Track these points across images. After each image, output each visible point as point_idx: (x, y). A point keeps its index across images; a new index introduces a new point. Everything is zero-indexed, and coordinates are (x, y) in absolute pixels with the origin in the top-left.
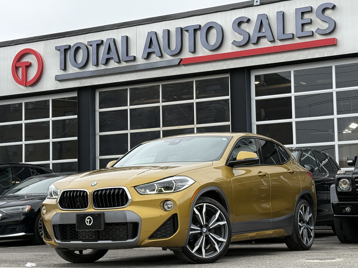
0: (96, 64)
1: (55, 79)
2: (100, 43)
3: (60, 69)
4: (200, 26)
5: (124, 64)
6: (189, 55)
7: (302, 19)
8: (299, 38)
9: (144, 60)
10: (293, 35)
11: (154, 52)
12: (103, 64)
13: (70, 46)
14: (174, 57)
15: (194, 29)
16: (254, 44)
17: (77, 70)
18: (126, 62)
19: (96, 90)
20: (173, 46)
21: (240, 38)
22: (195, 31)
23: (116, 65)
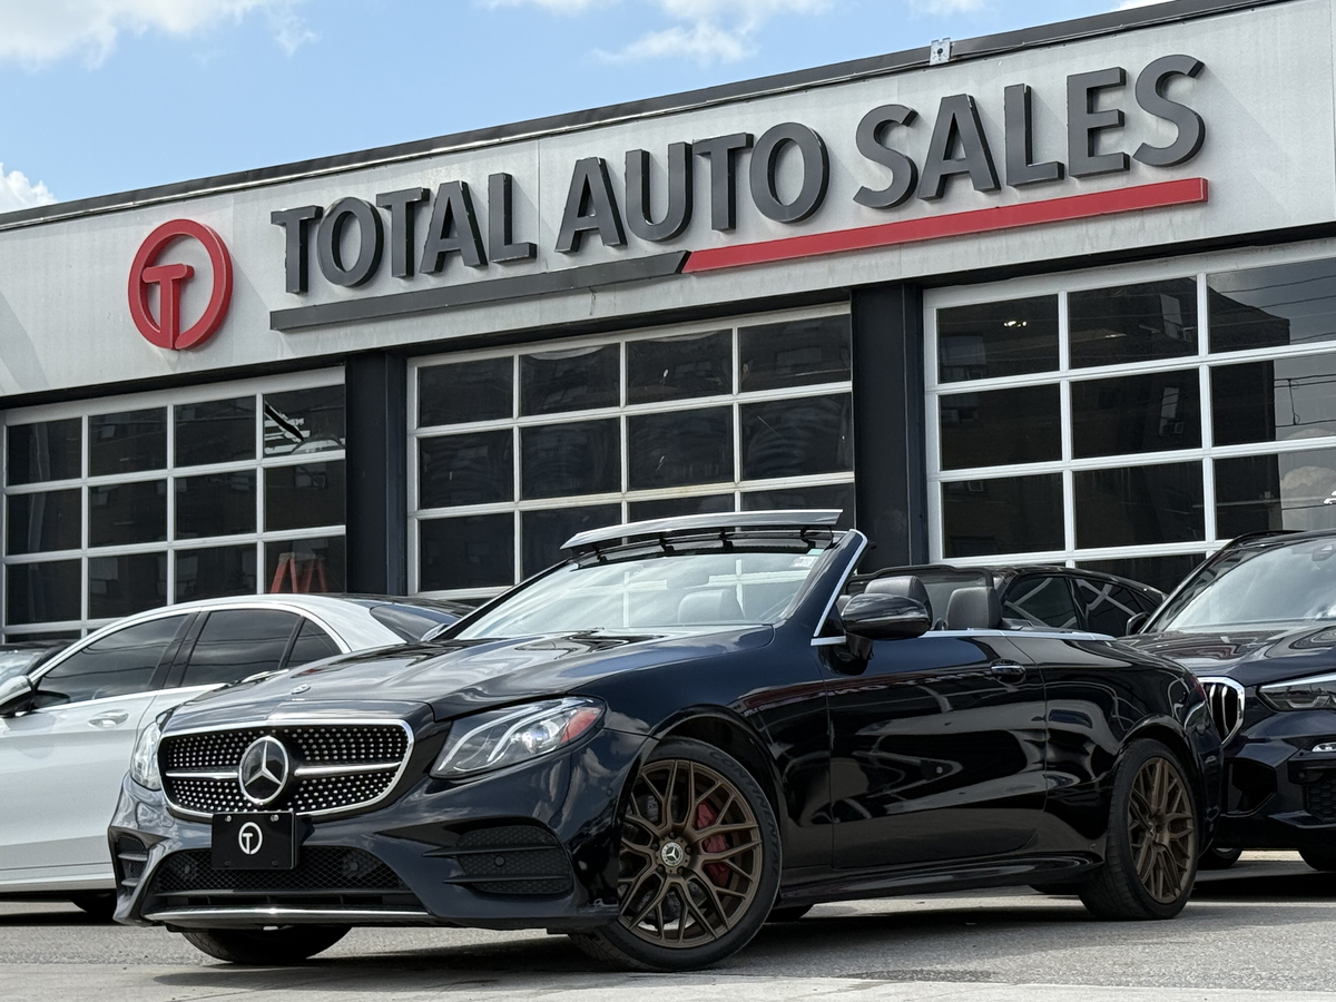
0: (405, 273)
1: (270, 325)
2: (419, 198)
3: (287, 291)
4: (750, 138)
5: (498, 272)
6: (716, 238)
7: (1091, 110)
8: (1079, 177)
9: (564, 256)
10: (1061, 166)
11: (597, 229)
12: (430, 273)
13: (319, 210)
14: (667, 244)
15: (729, 150)
16: (928, 199)
18: (505, 263)
20: (661, 207)
22: (734, 155)
23: (474, 275)
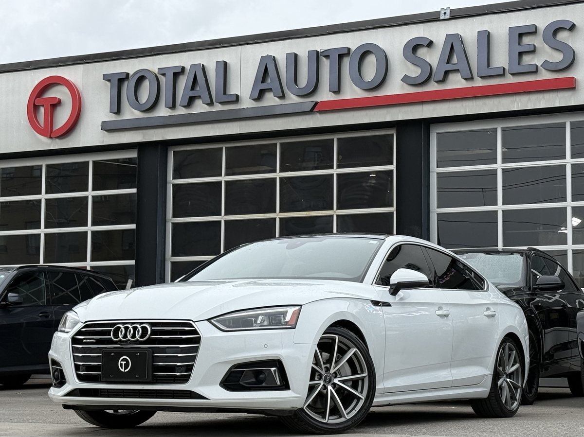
0: (172, 106)
1: (101, 128)
2: (180, 70)
3: (110, 112)
4: (349, 49)
5: (218, 107)
6: (330, 96)
7: (519, 44)
8: (513, 74)
9: (253, 101)
10: (504, 69)
11: (271, 89)
12: (184, 107)
13: (128, 74)
14: (305, 98)
15: (339, 55)
16: (437, 82)
17: (137, 114)
18: (222, 103)
19: (169, 148)
20: (304, 80)
21: (415, 72)
22: (341, 57)
23: (206, 108)
